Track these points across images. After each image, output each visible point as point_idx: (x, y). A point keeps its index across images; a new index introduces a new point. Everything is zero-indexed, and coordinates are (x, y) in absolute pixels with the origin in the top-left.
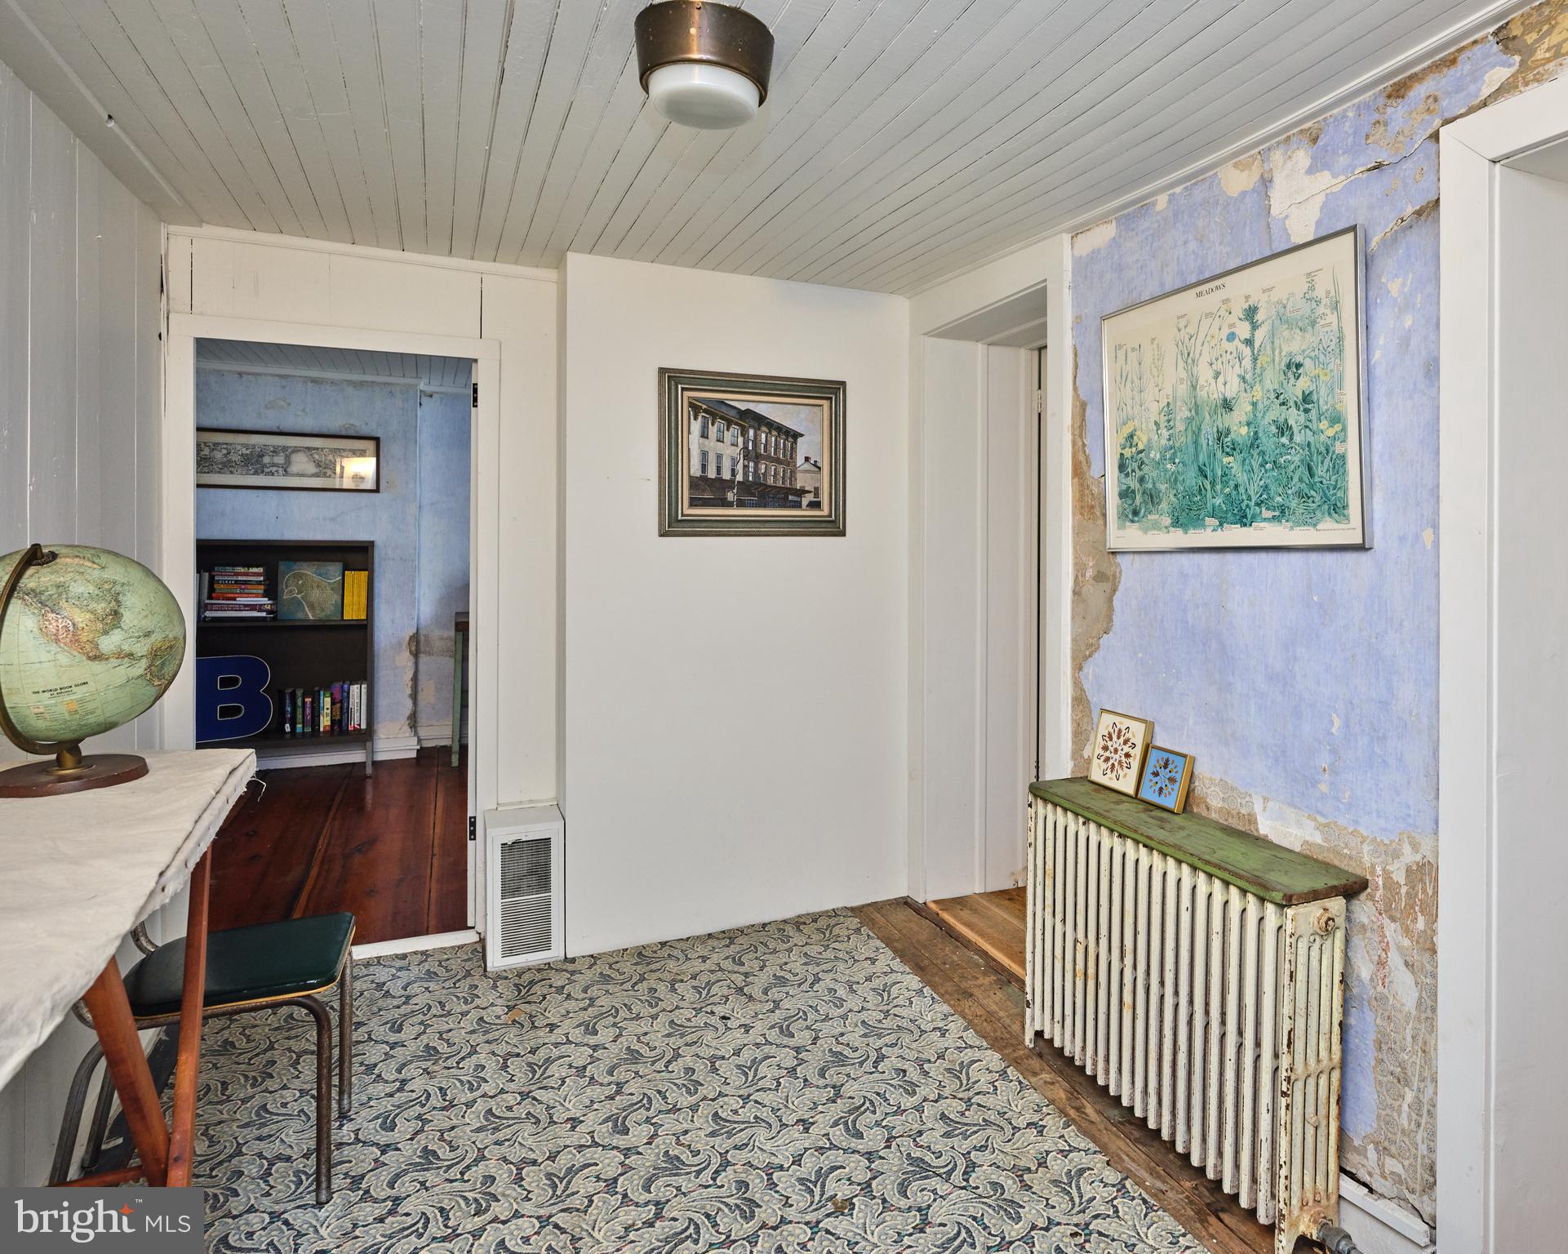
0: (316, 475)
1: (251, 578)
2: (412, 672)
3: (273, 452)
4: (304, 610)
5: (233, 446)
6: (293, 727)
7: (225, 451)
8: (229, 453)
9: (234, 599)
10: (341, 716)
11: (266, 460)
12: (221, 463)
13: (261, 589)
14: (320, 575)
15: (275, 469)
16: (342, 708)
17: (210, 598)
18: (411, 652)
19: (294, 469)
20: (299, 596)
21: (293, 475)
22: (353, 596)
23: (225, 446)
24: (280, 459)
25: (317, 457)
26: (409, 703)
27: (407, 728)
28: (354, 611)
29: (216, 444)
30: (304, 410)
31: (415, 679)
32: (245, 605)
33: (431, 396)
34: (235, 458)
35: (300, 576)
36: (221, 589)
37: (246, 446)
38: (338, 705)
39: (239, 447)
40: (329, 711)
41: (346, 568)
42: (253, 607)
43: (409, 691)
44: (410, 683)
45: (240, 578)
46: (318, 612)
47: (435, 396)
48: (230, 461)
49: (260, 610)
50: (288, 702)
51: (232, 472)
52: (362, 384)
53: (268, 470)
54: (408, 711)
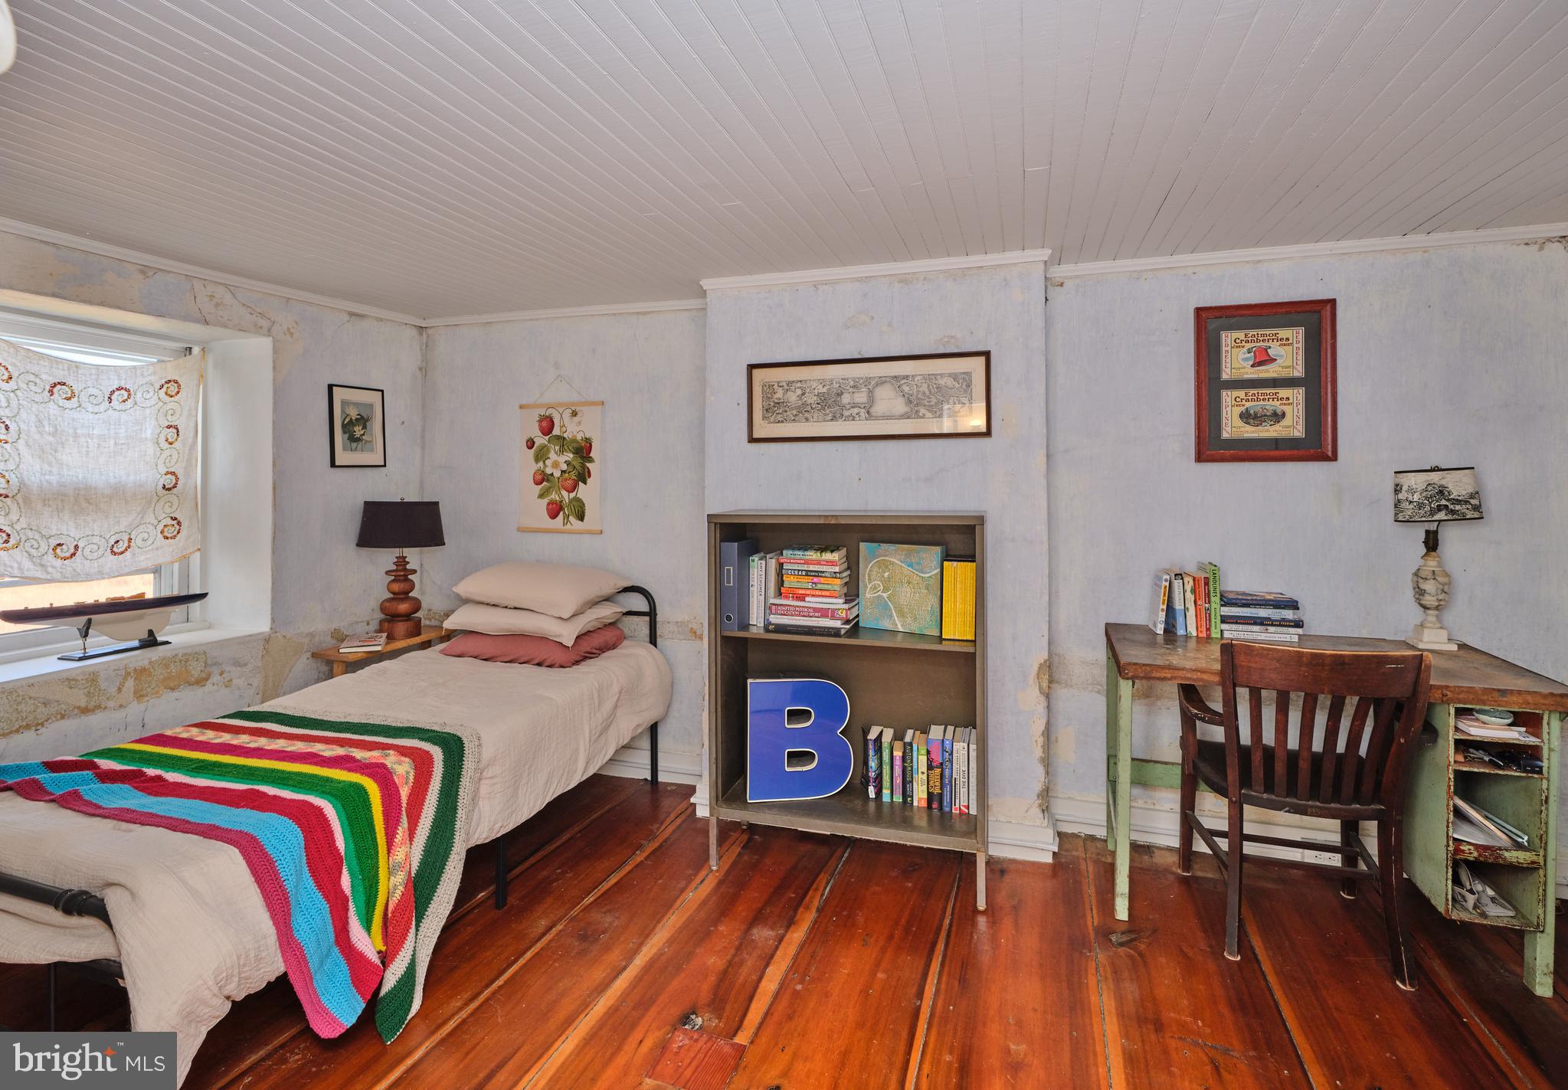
0: (906, 416)
1: (824, 568)
2: (1044, 721)
3: (854, 387)
4: (891, 616)
5: (808, 384)
6: (879, 793)
7: (799, 392)
8: (803, 394)
9: (802, 598)
10: (941, 789)
11: (846, 399)
12: (796, 408)
13: (837, 584)
14: (910, 565)
15: (856, 410)
16: (942, 776)
17: (780, 594)
18: (1041, 689)
19: (879, 409)
20: (885, 595)
21: (877, 418)
22: (955, 602)
23: (799, 385)
24: (861, 397)
25: (906, 389)
26: (1040, 770)
27: (1036, 811)
28: (957, 628)
29: (790, 383)
30: (890, 325)
31: (1048, 733)
32: (816, 610)
33: (1062, 285)
34: (811, 399)
35: (885, 565)
36: (790, 582)
37: (823, 382)
38: (938, 771)
39: (814, 385)
40: (925, 777)
41: (948, 556)
42: (824, 613)
43: (1039, 752)
44: (1041, 740)
45: (812, 568)
46: (909, 620)
47: (1068, 284)
48: (805, 404)
49: (833, 618)
50: (871, 753)
51: (807, 419)
52: (965, 272)
53: (846, 413)
54: (1038, 786)
